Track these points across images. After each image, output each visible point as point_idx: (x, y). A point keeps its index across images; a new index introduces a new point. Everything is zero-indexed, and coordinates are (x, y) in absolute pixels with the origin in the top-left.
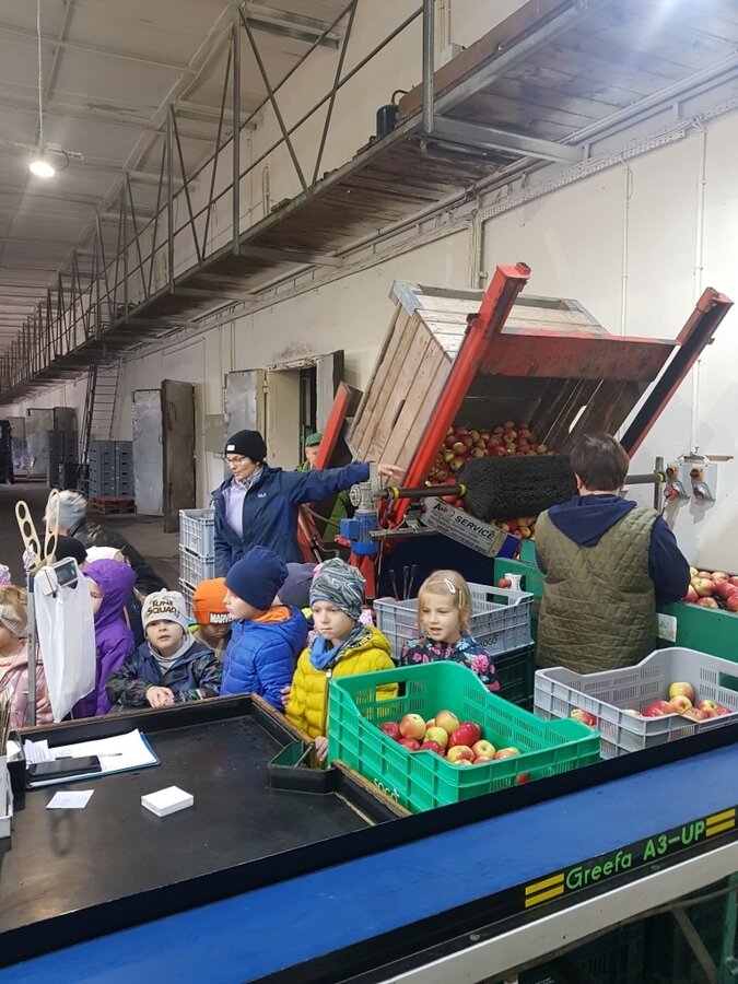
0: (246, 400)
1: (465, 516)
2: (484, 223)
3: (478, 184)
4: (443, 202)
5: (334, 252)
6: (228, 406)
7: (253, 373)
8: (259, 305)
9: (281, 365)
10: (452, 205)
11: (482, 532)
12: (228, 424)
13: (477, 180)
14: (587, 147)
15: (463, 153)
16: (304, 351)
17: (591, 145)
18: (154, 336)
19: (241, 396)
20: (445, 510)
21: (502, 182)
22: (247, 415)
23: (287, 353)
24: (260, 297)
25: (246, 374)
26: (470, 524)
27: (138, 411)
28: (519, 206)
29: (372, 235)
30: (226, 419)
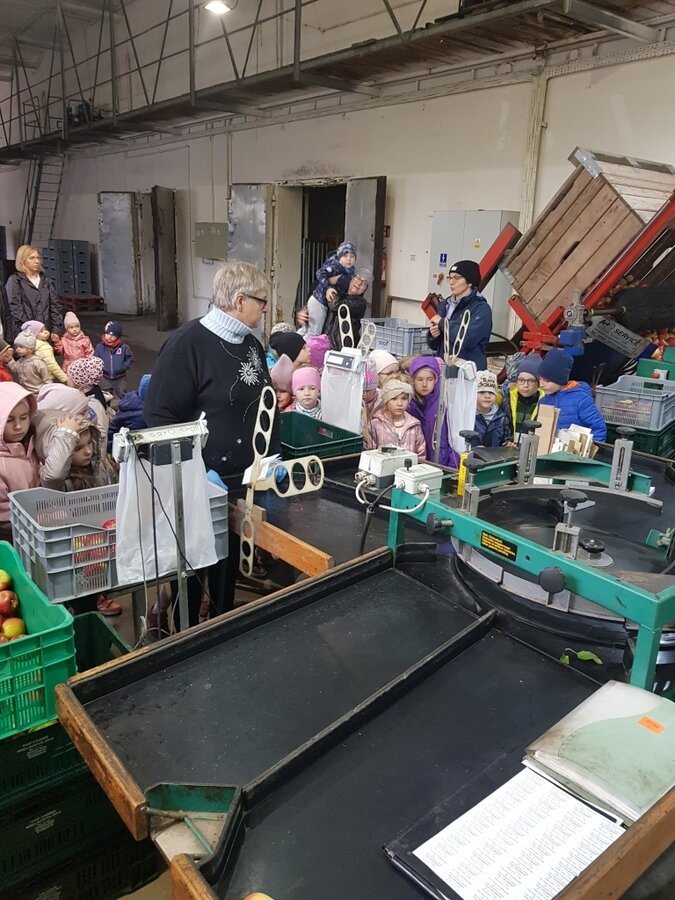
0: (254, 212)
1: (622, 328)
2: (549, 79)
3: (549, 46)
4: (508, 54)
5: (372, 83)
6: (233, 216)
7: (263, 187)
8: (268, 121)
9: (294, 181)
10: (514, 59)
11: (632, 340)
12: (232, 234)
13: (549, 42)
14: (663, 31)
15: (557, 22)
16: (326, 172)
17: (667, 29)
18: (117, 138)
19: (248, 208)
20: (609, 324)
21: (573, 46)
22: (255, 227)
23: (302, 171)
24: (268, 114)
25: (254, 187)
26: (625, 335)
27: (104, 212)
28: (588, 70)
29: (421, 73)
30: (231, 229)
